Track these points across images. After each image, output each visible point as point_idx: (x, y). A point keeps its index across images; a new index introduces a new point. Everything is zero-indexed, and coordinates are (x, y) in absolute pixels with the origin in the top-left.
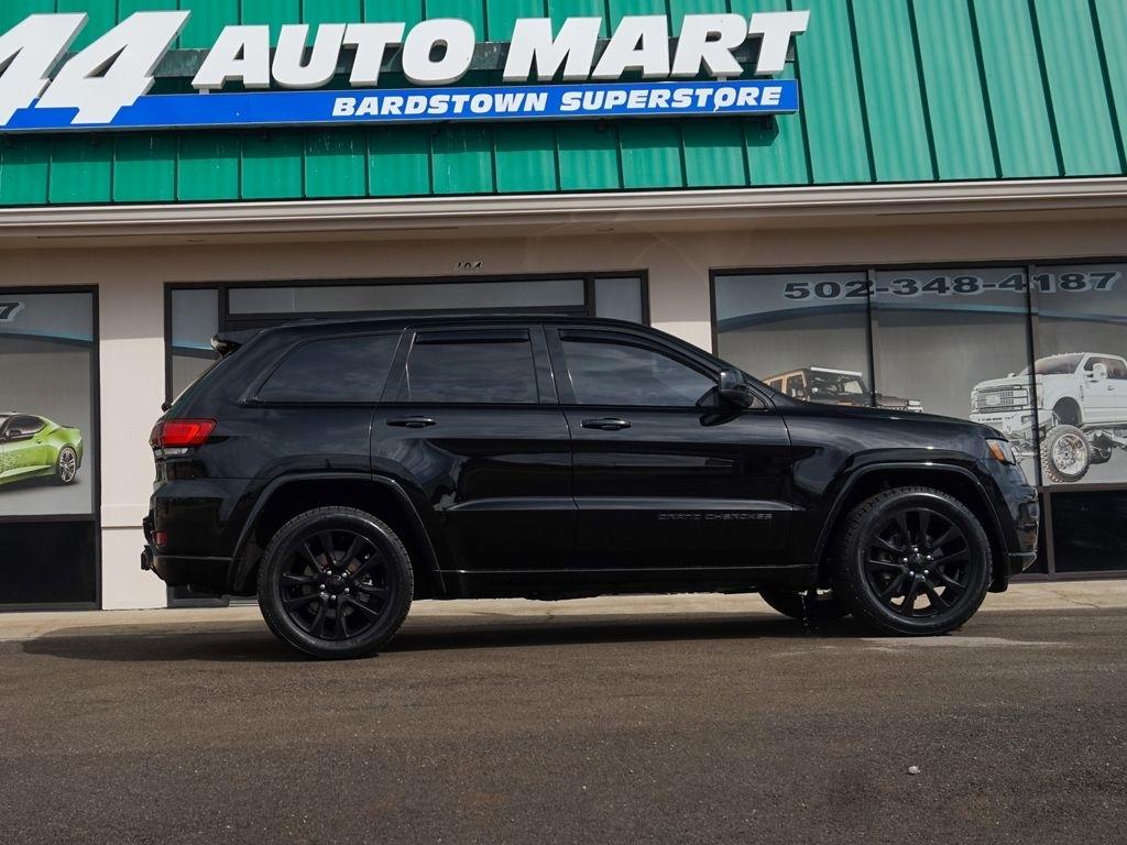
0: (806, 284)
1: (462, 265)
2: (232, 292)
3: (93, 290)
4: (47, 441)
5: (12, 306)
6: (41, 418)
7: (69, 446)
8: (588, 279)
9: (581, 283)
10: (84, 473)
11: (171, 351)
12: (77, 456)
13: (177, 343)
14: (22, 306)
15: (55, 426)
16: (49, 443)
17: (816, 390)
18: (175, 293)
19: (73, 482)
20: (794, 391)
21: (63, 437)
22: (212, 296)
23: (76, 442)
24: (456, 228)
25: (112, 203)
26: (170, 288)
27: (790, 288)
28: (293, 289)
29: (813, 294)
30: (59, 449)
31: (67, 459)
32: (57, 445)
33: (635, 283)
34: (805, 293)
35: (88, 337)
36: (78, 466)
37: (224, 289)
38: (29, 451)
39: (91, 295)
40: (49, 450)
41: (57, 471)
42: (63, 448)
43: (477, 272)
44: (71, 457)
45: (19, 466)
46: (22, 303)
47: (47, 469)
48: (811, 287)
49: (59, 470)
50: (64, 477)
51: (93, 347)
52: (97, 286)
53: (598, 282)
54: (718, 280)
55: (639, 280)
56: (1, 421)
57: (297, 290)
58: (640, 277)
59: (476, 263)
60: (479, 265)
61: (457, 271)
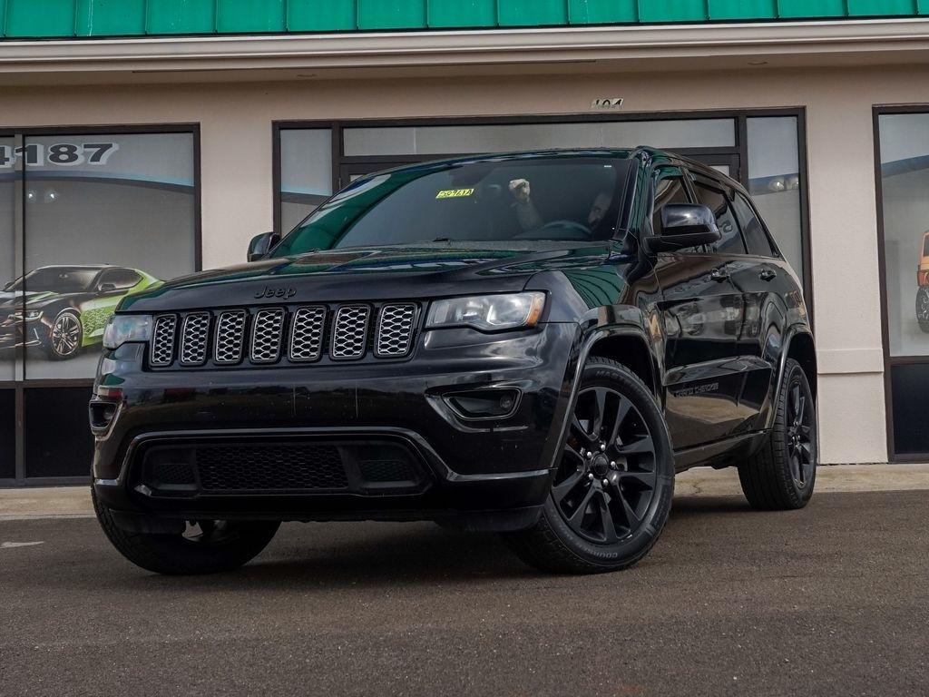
1: (601, 102)
2: (346, 131)
3: (194, 129)
5: (105, 148)
6: (137, 270)
8: (739, 118)
9: (732, 122)
11: (279, 197)
13: (286, 188)
14: (115, 147)
15: (150, 280)
18: (284, 133)
22: (325, 136)
24: (595, 61)
25: (216, 34)
26: (279, 127)
28: (414, 129)
33: (789, 125)
35: (188, 181)
37: (338, 128)
39: (191, 136)
43: (617, 110)
46: (116, 144)
51: (196, 191)
52: (198, 125)
53: (749, 121)
54: (882, 118)
55: (795, 118)
56: (93, 274)
57: (419, 129)
58: (797, 116)
59: (616, 100)
60: (619, 102)
61: (594, 107)
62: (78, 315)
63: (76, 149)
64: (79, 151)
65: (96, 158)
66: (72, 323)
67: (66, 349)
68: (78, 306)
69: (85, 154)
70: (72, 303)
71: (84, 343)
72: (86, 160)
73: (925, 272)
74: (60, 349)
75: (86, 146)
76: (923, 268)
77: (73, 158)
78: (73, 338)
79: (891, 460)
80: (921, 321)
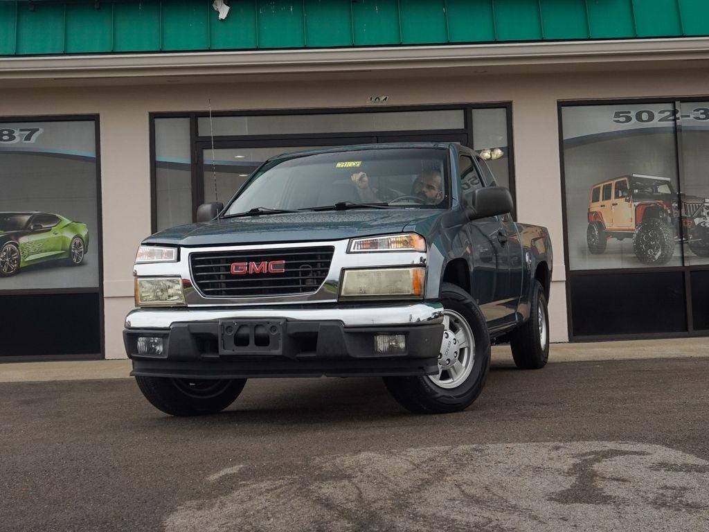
0: (630, 113)
1: (373, 100)
2: (200, 120)
3: (95, 118)
4: (62, 233)
5: (34, 131)
6: (57, 215)
7: (78, 236)
8: (467, 109)
9: (461, 112)
10: (91, 257)
11: (154, 164)
12: (85, 243)
13: (159, 158)
14: (41, 131)
15: (67, 221)
16: (63, 234)
17: (637, 191)
18: (157, 121)
19: (82, 264)
20: (620, 192)
21: (74, 230)
22: (185, 122)
23: (84, 234)
24: (370, 71)
25: (114, 53)
26: (153, 116)
27: (617, 115)
28: (246, 119)
29: (634, 119)
30: (71, 239)
31: (77, 246)
32: (70, 236)
33: (501, 113)
34: (629, 119)
35: (92, 154)
36: (86, 252)
37: (194, 117)
38: (48, 240)
39: (93, 123)
40: (63, 240)
41: (70, 255)
42: (74, 238)
43: (385, 104)
44: (80, 245)
45: (41, 252)
46: (42, 129)
47: (61, 254)
48: (633, 114)
49: (71, 254)
50: (75, 260)
51: (97, 160)
52: (98, 116)
53: (474, 111)
54: (564, 109)
55: (505, 109)
56: (27, 218)
57: (250, 118)
58: (506, 107)
59: (384, 98)
60: (385, 99)
61: (369, 103)
62: (17, 246)
63: (14, 132)
64: (16, 134)
65: (28, 138)
66: (13, 251)
67: (9, 269)
68: (17, 240)
69: (20, 135)
70: (13, 237)
71: (22, 265)
72: (21, 140)
73: (593, 213)
74: (5, 269)
75: (21, 130)
76: (592, 210)
77: (12, 138)
78: (13, 261)
79: (571, 341)
80: (590, 247)
